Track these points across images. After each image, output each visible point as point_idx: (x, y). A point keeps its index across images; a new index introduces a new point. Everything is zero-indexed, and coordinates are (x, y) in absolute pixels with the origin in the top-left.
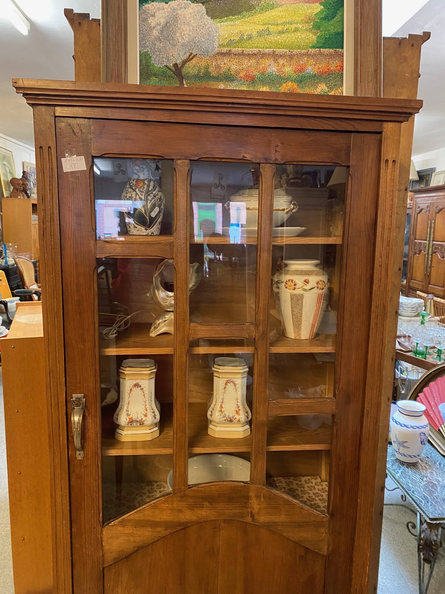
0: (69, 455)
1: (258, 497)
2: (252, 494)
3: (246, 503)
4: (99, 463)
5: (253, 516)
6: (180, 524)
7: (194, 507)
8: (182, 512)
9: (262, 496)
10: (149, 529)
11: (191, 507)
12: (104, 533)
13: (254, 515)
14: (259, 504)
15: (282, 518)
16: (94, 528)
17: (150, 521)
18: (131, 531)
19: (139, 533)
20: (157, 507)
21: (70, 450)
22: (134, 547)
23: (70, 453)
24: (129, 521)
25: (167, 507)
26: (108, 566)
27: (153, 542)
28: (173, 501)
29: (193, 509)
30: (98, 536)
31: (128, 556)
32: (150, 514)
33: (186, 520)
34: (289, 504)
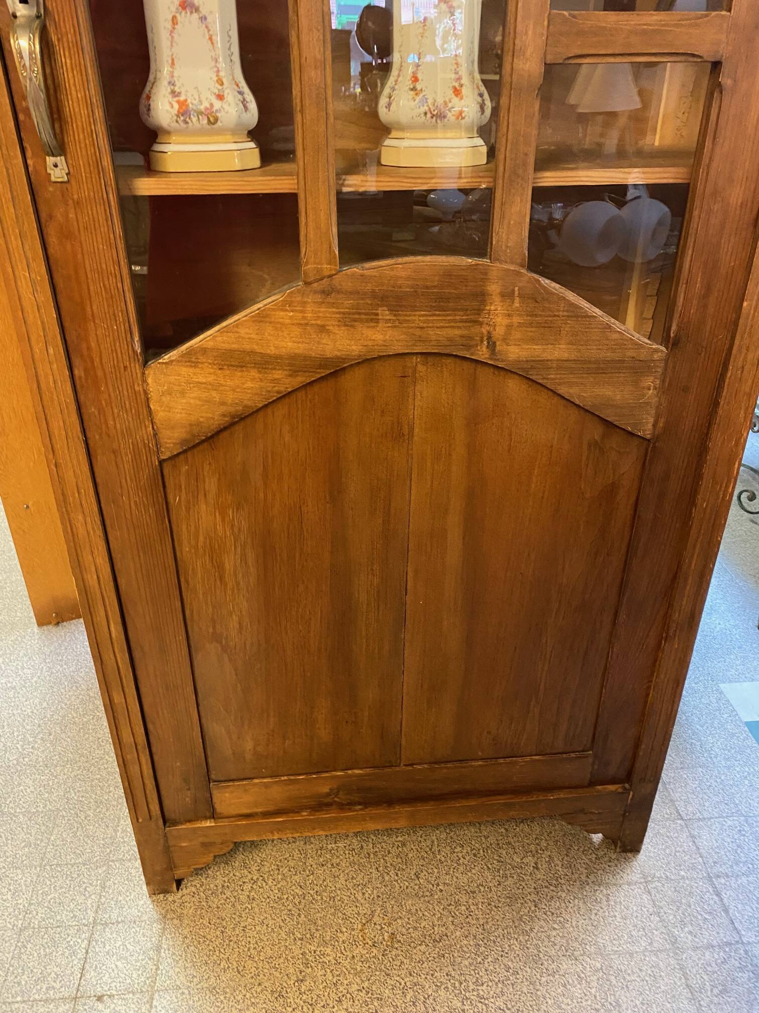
0: (30, 169)
1: (508, 295)
2: (494, 288)
3: (479, 311)
4: (111, 196)
5: (492, 346)
6: (323, 362)
7: (355, 320)
8: (328, 332)
9: (516, 293)
10: (254, 373)
11: (349, 320)
12: (150, 380)
13: (495, 343)
14: (509, 315)
15: (560, 351)
16: (125, 368)
17: (252, 353)
18: (211, 379)
19: (229, 383)
20: (267, 319)
21: (29, 154)
22: (224, 415)
23: (30, 162)
24: (204, 351)
25: (291, 318)
26: (170, 458)
27: (266, 406)
28: (304, 304)
29: (352, 326)
30: (137, 388)
31: (212, 437)
32: (252, 336)
33: (339, 354)
34: (577, 316)
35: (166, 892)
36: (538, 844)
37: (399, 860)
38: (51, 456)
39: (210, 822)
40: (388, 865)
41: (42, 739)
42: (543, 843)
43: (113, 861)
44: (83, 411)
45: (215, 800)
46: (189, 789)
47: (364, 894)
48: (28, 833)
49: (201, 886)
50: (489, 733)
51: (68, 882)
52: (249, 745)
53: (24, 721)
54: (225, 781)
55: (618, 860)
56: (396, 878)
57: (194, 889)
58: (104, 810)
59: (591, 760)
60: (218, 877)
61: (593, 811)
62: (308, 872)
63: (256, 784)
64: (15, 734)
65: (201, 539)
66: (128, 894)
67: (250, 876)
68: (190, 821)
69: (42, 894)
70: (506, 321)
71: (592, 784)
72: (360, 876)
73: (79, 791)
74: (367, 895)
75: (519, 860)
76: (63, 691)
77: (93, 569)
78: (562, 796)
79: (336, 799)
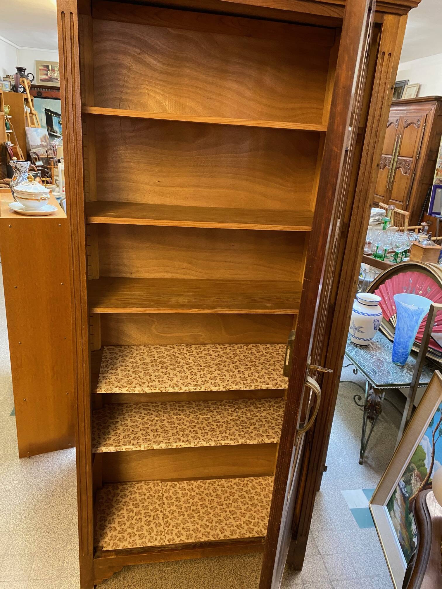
40: (191, 578)
41: (25, 517)
48: (21, 564)
53: (15, 508)
55: (292, 574)
58: (57, 553)
60: (113, 584)
62: (154, 581)
64: (12, 514)
67: (127, 584)
76: (34, 492)
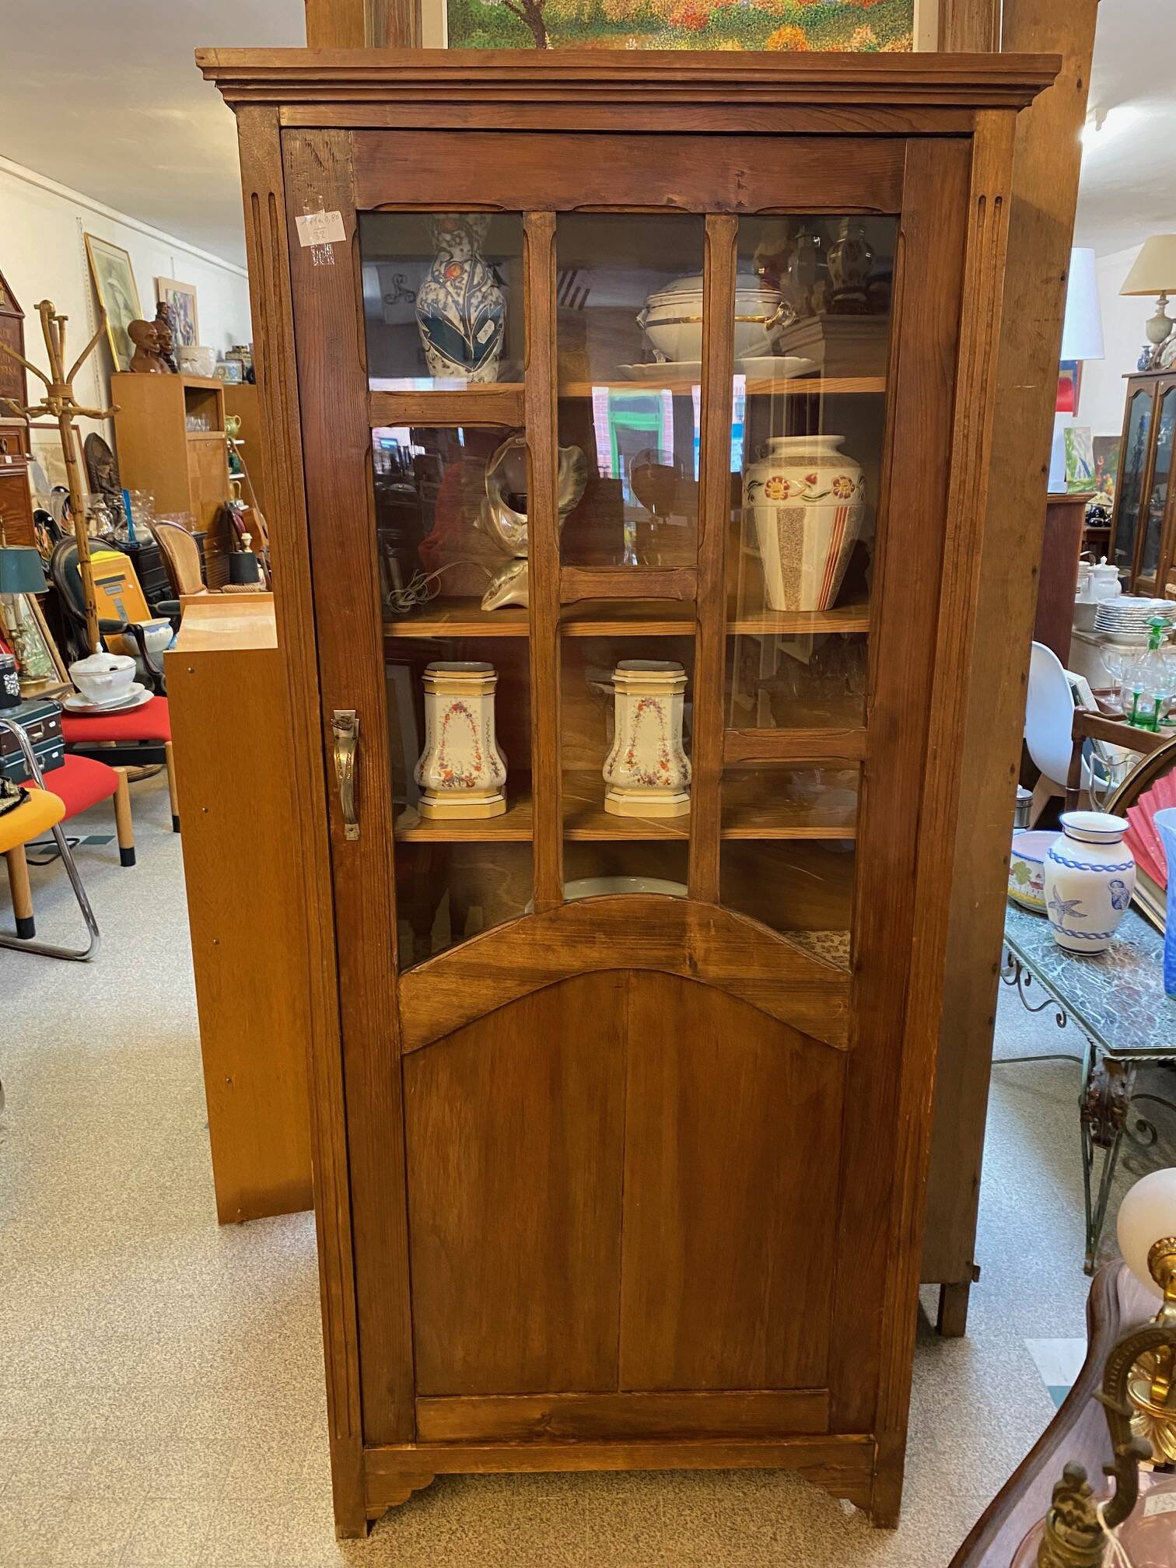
0: (332, 831)
1: (704, 926)
2: (692, 920)
3: (681, 937)
5: (694, 965)
6: (548, 974)
7: (577, 942)
8: (554, 951)
9: (712, 925)
10: (489, 982)
11: (571, 942)
12: (402, 987)
13: (696, 964)
14: (706, 941)
15: (753, 971)
16: (383, 976)
17: (489, 966)
18: (453, 986)
19: (469, 990)
20: (502, 940)
21: (332, 822)
22: (460, 1017)
23: (332, 827)
24: (449, 964)
25: (523, 939)
26: (411, 1053)
27: (497, 1009)
28: (534, 928)
29: (575, 947)
30: (390, 993)
31: (448, 1035)
32: (491, 953)
33: (561, 967)
34: (766, 944)
35: (355, 1536)
36: (779, 1513)
37: (618, 1520)
38: (310, 1049)
39: (412, 1447)
40: (605, 1524)
41: (222, 1357)
42: (786, 1512)
43: (297, 1499)
44: (344, 1011)
45: (419, 1419)
46: (393, 1402)
47: (574, 1554)
48: (206, 1462)
49: (394, 1533)
50: (713, 1357)
51: (248, 1519)
52: (460, 1354)
54: (430, 1396)
55: (870, 1536)
56: (613, 1539)
57: (385, 1536)
58: (290, 1442)
59: (827, 1399)
60: (413, 1524)
61: (835, 1466)
62: (513, 1525)
63: (463, 1402)
65: (430, 1129)
66: (313, 1536)
67: (448, 1526)
68: (390, 1444)
69: (220, 1529)
70: (705, 945)
71: (831, 1432)
72: (572, 1535)
73: (262, 1419)
74: (578, 1556)
75: (755, 1529)
76: (246, 1302)
77: (331, 1155)
78: (797, 1443)
79: (548, 1428)
